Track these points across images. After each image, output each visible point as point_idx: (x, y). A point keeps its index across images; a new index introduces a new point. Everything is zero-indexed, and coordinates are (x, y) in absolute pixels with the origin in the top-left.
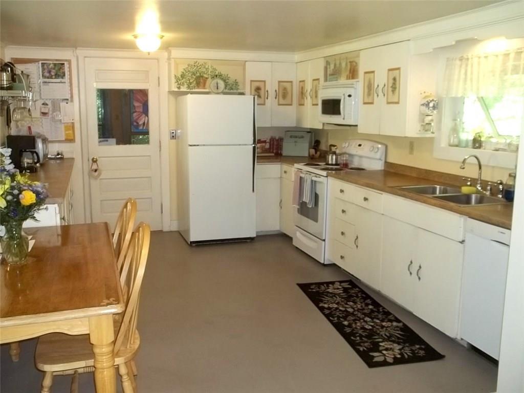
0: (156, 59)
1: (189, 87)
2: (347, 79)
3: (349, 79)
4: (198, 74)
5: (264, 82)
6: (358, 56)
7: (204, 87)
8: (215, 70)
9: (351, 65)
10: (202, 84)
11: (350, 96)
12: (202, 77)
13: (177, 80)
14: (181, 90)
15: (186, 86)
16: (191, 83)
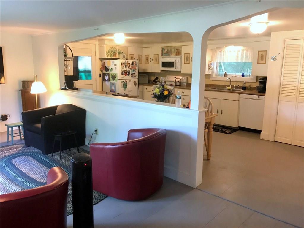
0: (94, 44)
1: (111, 56)
2: (175, 55)
3: (176, 55)
4: (114, 51)
5: (134, 55)
6: (181, 48)
7: (116, 56)
8: (119, 50)
9: (177, 51)
10: (115, 55)
11: (178, 61)
12: (115, 52)
13: (107, 53)
14: (108, 57)
15: (110, 56)
16: (111, 55)
